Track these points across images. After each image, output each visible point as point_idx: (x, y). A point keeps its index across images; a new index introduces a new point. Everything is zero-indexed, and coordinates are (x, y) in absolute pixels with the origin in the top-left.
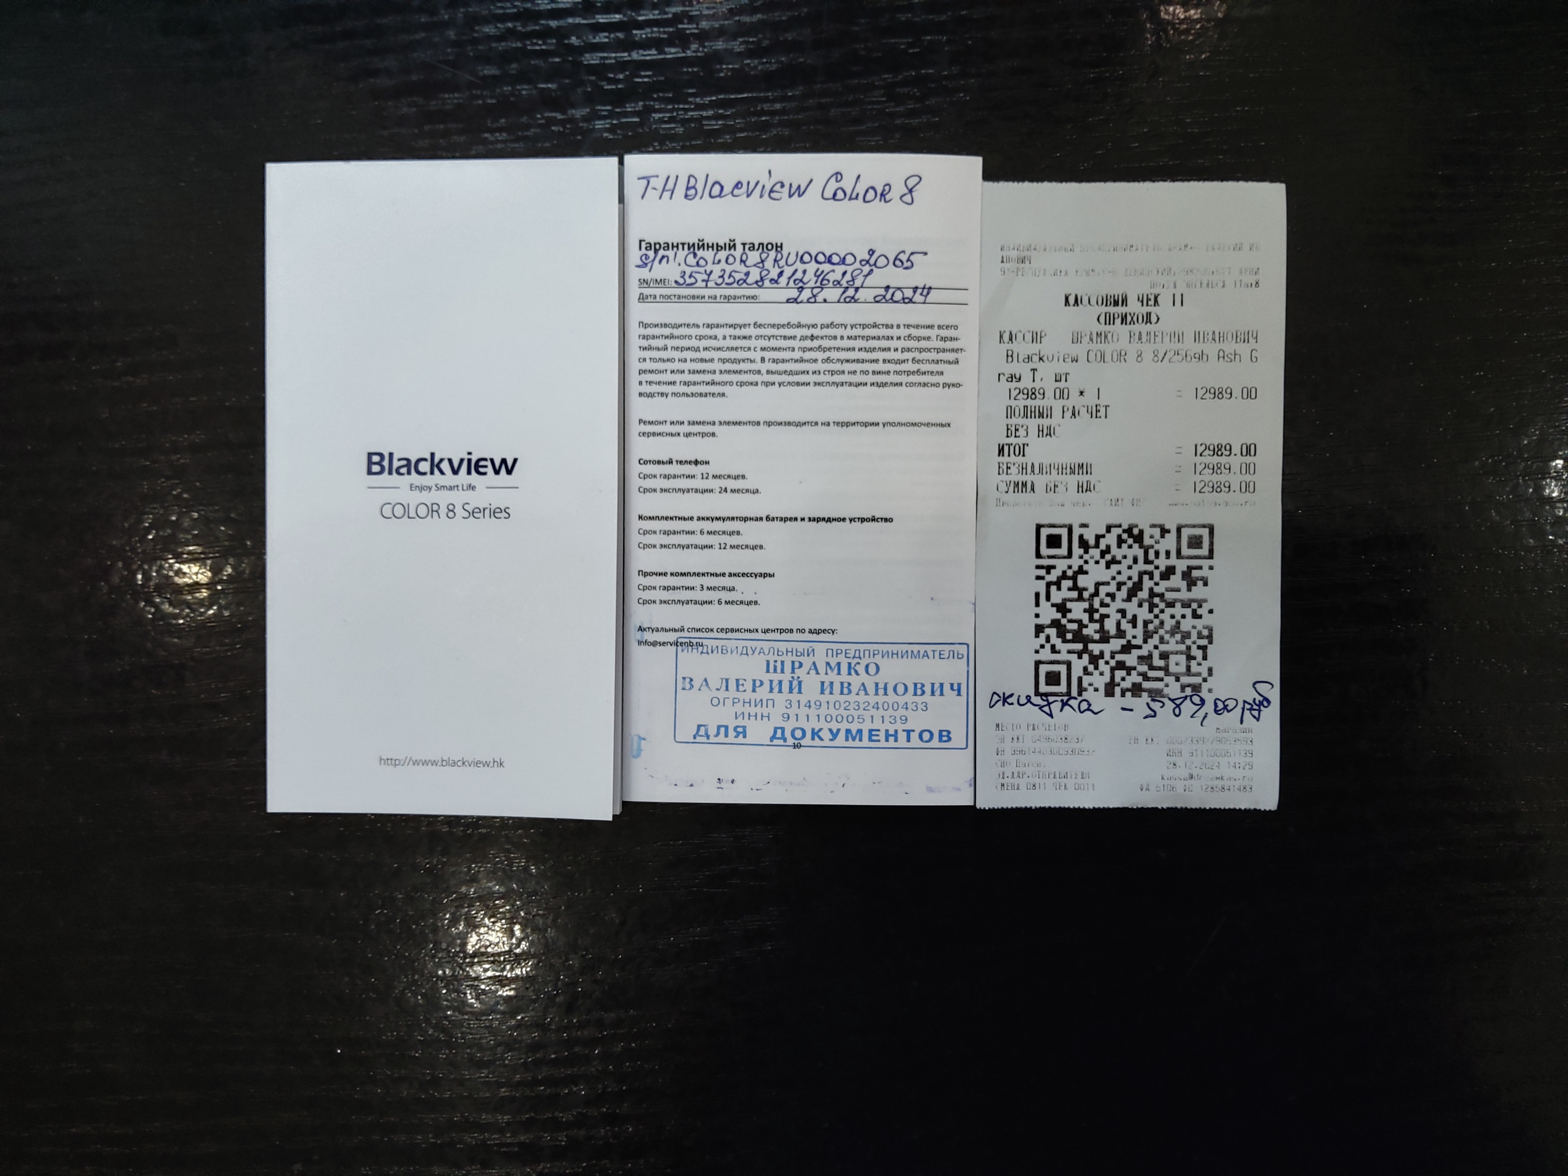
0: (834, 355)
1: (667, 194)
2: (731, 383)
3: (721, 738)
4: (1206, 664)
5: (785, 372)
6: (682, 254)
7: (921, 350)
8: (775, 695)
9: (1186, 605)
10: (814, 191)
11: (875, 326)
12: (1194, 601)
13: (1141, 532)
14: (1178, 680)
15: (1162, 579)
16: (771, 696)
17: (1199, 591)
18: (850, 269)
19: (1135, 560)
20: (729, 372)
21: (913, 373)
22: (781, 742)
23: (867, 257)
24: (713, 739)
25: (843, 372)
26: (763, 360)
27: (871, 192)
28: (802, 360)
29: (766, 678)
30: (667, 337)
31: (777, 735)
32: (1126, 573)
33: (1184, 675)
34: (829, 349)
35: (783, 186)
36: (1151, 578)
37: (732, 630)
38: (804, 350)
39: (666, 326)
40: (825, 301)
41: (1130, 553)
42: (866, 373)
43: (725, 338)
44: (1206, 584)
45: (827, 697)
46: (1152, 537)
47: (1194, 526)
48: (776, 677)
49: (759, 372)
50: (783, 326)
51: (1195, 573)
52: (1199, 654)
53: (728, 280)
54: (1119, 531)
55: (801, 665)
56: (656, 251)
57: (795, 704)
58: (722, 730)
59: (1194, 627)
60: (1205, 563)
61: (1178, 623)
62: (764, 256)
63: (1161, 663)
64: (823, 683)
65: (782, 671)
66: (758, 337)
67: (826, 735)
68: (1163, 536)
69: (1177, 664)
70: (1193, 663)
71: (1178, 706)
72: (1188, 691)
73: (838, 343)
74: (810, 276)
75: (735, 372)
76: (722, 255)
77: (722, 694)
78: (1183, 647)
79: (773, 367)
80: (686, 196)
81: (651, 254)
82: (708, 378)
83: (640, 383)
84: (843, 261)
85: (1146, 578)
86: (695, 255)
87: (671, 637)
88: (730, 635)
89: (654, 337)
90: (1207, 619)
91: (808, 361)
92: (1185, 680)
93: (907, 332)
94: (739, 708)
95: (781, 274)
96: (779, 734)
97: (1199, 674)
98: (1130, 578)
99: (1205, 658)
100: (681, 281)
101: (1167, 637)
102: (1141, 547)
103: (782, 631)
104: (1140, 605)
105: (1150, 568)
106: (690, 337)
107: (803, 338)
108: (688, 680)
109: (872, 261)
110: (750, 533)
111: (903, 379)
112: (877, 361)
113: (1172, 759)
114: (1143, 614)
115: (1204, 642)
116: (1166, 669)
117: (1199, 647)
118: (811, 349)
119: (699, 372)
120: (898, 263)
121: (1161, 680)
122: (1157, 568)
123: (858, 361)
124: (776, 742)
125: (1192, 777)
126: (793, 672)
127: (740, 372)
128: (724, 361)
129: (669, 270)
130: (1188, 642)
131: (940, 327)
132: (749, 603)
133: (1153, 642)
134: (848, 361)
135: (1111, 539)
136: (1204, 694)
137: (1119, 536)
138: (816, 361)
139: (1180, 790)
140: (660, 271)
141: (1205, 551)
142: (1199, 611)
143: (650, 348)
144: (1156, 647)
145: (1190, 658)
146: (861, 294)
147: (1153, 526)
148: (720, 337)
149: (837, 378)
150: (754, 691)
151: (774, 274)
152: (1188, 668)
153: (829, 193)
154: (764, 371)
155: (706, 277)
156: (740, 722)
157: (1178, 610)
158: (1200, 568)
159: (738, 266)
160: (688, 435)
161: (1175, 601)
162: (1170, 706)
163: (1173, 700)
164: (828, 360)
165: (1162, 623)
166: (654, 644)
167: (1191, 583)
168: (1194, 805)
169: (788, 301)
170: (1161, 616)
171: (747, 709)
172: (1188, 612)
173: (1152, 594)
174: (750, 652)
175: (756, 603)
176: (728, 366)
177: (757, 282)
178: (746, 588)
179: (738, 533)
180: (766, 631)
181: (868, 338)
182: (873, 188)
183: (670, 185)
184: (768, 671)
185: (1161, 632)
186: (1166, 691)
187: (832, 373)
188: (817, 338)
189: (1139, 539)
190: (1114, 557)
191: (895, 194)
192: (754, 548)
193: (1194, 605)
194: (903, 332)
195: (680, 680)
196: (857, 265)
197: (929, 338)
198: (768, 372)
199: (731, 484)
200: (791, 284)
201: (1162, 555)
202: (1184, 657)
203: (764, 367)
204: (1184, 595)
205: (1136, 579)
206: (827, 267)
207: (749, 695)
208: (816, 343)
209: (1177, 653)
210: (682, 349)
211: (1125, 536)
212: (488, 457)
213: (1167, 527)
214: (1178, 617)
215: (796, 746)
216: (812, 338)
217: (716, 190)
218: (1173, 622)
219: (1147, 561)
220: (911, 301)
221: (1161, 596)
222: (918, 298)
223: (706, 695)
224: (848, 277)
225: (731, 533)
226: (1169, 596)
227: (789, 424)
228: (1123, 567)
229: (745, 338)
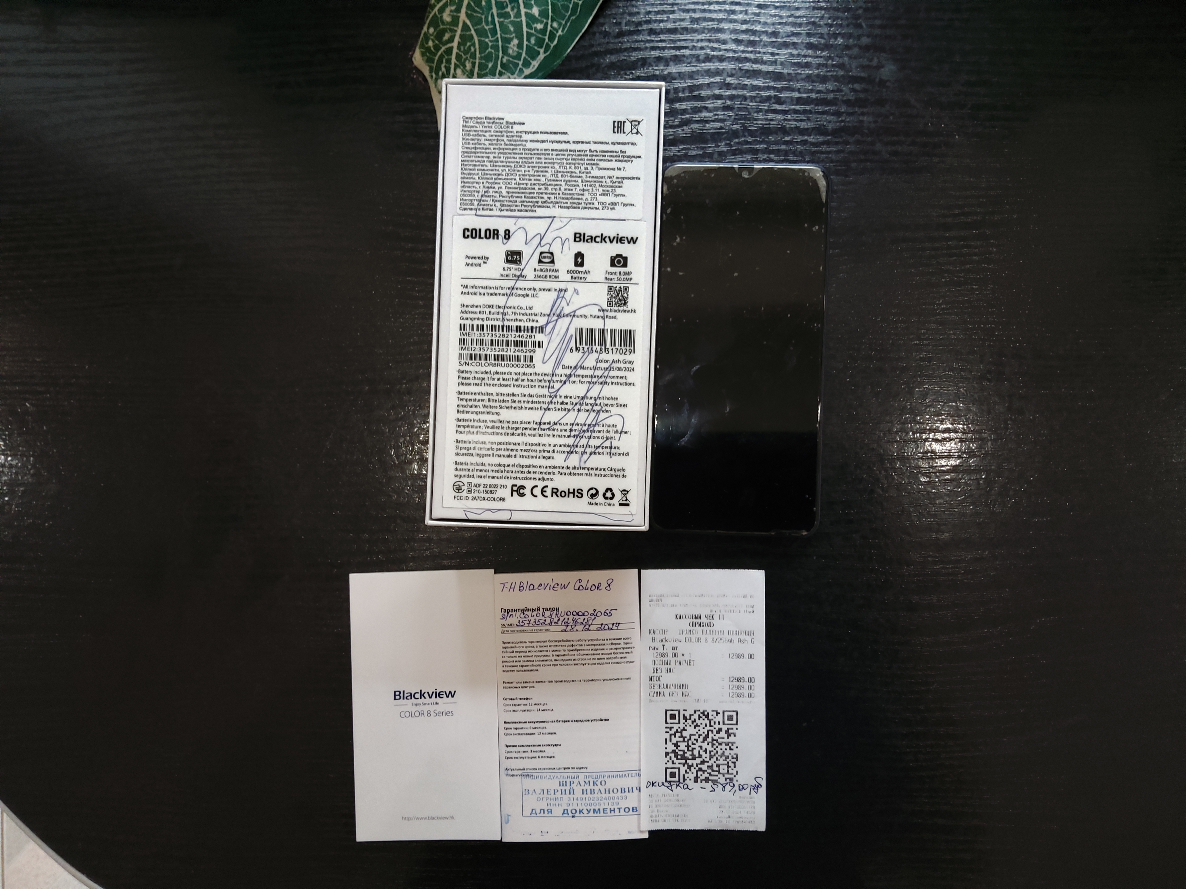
0: (582, 652)
1: (512, 590)
2: (540, 665)
3: (542, 814)
4: (735, 770)
5: (562, 660)
6: (518, 613)
7: (617, 649)
8: (563, 796)
9: (727, 744)
10: (571, 586)
11: (598, 640)
12: (730, 743)
13: (708, 714)
14: (724, 776)
15: (717, 733)
16: (561, 796)
17: (732, 739)
18: (586, 617)
19: (706, 725)
20: (539, 661)
21: (614, 658)
22: (567, 815)
23: (593, 612)
24: (538, 815)
25: (586, 659)
26: (553, 655)
27: (593, 586)
28: (568, 655)
29: (559, 788)
30: (513, 647)
31: (565, 812)
32: (702, 731)
33: (726, 774)
34: (580, 650)
35: (558, 585)
36: (713, 733)
37: (544, 769)
38: (569, 651)
39: (513, 643)
40: (577, 631)
41: (704, 722)
42: (594, 659)
43: (537, 647)
44: (735, 736)
45: (585, 796)
46: (712, 715)
47: (730, 711)
48: (563, 788)
49: (551, 660)
50: (560, 641)
51: (730, 731)
52: (732, 765)
53: (537, 623)
54: (699, 713)
55: (573, 783)
56: (508, 613)
57: (572, 799)
58: (542, 811)
59: (730, 754)
60: (734, 727)
61: (724, 752)
62: (551, 613)
63: (717, 769)
64: (583, 790)
65: (566, 785)
66: (550, 646)
67: (585, 811)
68: (717, 715)
69: (724, 769)
70: (730, 769)
71: (724, 787)
72: (728, 781)
73: (583, 648)
74: (570, 621)
75: (542, 661)
76: (535, 613)
77: (541, 796)
78: (726, 762)
79: (557, 658)
80: (519, 590)
81: (506, 614)
82: (531, 663)
83: (503, 666)
84: (584, 615)
85: (710, 733)
86: (524, 614)
87: (520, 772)
88: (544, 771)
89: (508, 648)
90: (735, 751)
91: (571, 655)
92: (727, 776)
93: (611, 642)
94: (549, 801)
95: (559, 620)
96: (566, 812)
97: (732, 774)
98: (704, 733)
99: (735, 767)
100: (519, 624)
101: (719, 758)
102: (708, 720)
103: (565, 768)
104: (708, 744)
105: (712, 728)
106: (523, 647)
107: (569, 646)
108: (527, 791)
109: (595, 614)
110: (551, 728)
111: (610, 661)
112: (599, 654)
113: (721, 809)
114: (709, 748)
115: (734, 760)
116: (719, 771)
117: (732, 762)
118: (572, 650)
119: (527, 661)
120: (605, 614)
121: (717, 776)
122: (715, 728)
123: (591, 654)
124: (564, 815)
125: (729, 817)
126: (570, 785)
127: (543, 661)
128: (537, 656)
129: (514, 620)
130: (728, 760)
131: (624, 639)
132: (551, 757)
133: (714, 759)
134: (587, 655)
135: (696, 716)
136: (735, 782)
137: (699, 715)
138: (574, 655)
139: (725, 822)
140: (510, 621)
141: (734, 722)
142: (732, 747)
143: (507, 652)
144: (715, 762)
145: (729, 767)
146: (591, 628)
147: (713, 711)
148: (535, 646)
149: (583, 662)
150: (555, 794)
151: (556, 620)
152: (728, 771)
153: (577, 588)
154: (553, 660)
155: (528, 622)
156: (549, 807)
157: (723, 747)
158: (732, 729)
159: (541, 617)
160: (523, 687)
161: (722, 742)
162: (720, 787)
163: (722, 785)
164: (579, 655)
165: (717, 752)
166: (512, 776)
167: (729, 735)
168: (731, 828)
169: (562, 631)
170: (717, 749)
171: (552, 802)
172: (728, 747)
173: (713, 740)
174: (552, 778)
175: (554, 757)
176: (539, 658)
177: (549, 624)
178: (549, 751)
179: (545, 728)
180: (559, 769)
181: (595, 645)
182: (594, 585)
183: (513, 586)
184: (560, 785)
185: (717, 756)
186: (719, 780)
187: (581, 660)
188: (574, 646)
189: (707, 716)
190: (697, 724)
191: (602, 587)
192: (552, 734)
193: (730, 745)
194: (609, 642)
195: (524, 790)
196: (589, 616)
197: (620, 644)
198: (555, 660)
199: (541, 707)
200: (563, 624)
201: (717, 723)
202: (726, 766)
203: (553, 658)
204: (726, 740)
205: (706, 733)
206: (577, 617)
207: (553, 796)
208: (574, 648)
209: (723, 765)
210: (520, 652)
211: (701, 715)
212: (444, 691)
213: (718, 711)
214: (724, 749)
215: (573, 817)
216: (572, 646)
217: (532, 587)
218: (722, 752)
219: (711, 726)
220: (612, 629)
221: (717, 741)
222: (614, 628)
223: (535, 796)
224: (586, 621)
225: (543, 728)
226: (720, 741)
227: (565, 681)
228: (701, 728)
229: (545, 646)
